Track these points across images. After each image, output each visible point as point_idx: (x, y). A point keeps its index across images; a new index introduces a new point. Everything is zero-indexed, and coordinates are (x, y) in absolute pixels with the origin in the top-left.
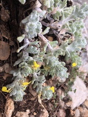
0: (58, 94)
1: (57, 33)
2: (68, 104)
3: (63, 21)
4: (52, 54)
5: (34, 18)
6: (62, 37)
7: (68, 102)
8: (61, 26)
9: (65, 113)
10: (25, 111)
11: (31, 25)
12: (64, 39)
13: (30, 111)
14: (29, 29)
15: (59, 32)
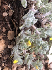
0: (41, 56)
1: (42, 21)
2: (46, 62)
3: (46, 14)
4: (39, 36)
5: (31, 16)
6: (44, 23)
7: (46, 60)
8: (45, 17)
9: (45, 67)
10: (23, 67)
11: (28, 20)
12: (45, 24)
13: (26, 67)
14: (27, 23)
15: (43, 20)
